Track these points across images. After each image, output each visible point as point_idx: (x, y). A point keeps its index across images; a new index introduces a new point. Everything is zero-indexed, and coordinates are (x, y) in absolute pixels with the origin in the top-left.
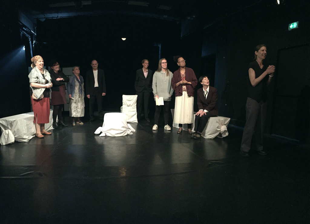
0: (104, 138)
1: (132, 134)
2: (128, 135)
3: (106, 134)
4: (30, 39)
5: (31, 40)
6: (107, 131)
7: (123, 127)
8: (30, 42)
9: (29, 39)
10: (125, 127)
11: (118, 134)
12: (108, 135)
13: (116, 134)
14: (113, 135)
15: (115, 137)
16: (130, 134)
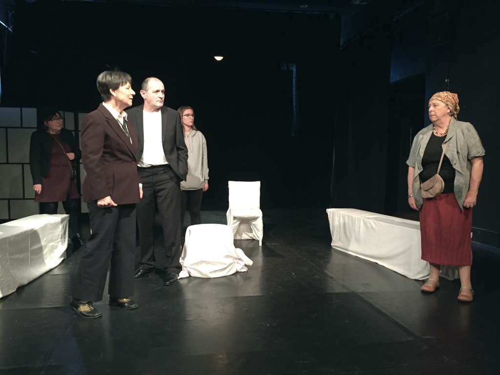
1: (245, 270)
2: (237, 272)
3: (189, 273)
6: (192, 265)
7: (228, 256)
10: (231, 257)
11: (215, 271)
12: (194, 274)
13: (210, 273)
14: (204, 275)
15: (210, 278)
16: (243, 270)
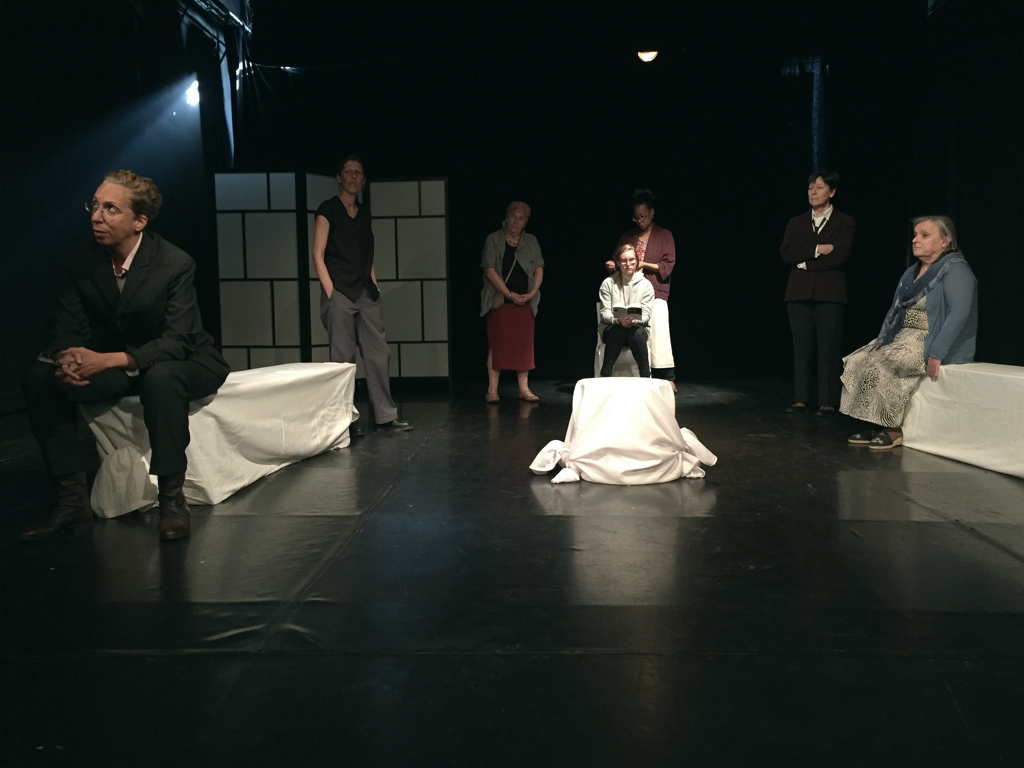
0: (573, 488)
1: (700, 474)
2: (681, 479)
3: (580, 472)
4: (223, 49)
5: (226, 53)
6: (587, 457)
7: (660, 442)
8: (224, 65)
9: (219, 50)
10: (670, 444)
11: (635, 472)
12: (592, 475)
13: (627, 473)
14: (612, 479)
15: (625, 486)
16: (693, 475)
